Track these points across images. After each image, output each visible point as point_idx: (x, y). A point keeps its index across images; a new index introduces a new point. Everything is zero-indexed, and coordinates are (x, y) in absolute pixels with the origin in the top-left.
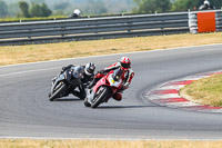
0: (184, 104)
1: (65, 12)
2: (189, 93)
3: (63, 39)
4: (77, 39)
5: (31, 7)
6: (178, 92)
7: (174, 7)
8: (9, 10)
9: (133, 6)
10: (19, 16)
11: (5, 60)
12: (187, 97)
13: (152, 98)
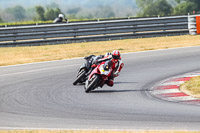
0: (184, 98)
1: (77, 16)
2: (188, 88)
3: (75, 40)
4: (88, 40)
5: (46, 11)
6: (178, 87)
7: (175, 12)
8: (26, 14)
9: (138, 10)
10: (35, 20)
11: (23, 59)
12: (187, 92)
13: (155, 93)
